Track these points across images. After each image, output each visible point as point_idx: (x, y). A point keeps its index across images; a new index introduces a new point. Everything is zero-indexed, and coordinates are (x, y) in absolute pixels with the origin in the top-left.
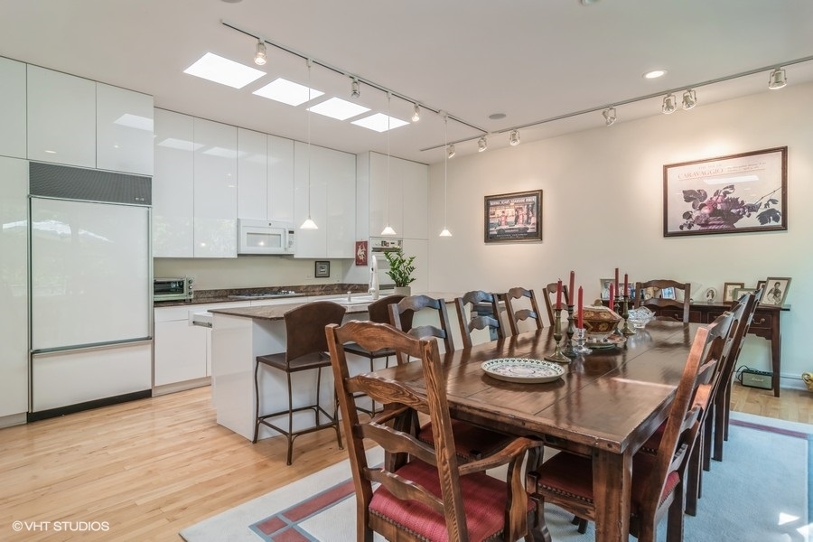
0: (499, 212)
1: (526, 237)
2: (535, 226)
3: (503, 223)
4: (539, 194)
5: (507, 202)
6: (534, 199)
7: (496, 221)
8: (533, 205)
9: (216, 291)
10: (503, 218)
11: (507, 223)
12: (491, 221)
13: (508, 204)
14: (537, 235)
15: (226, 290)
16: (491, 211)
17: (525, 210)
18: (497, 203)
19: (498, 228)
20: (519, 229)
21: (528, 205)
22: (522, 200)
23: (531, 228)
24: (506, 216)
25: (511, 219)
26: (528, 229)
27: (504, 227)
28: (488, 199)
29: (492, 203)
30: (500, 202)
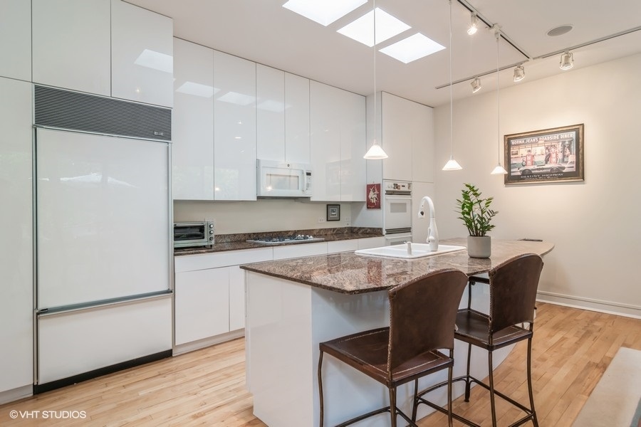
0: (523, 151)
1: (560, 177)
2: (574, 165)
3: (529, 162)
4: (579, 130)
5: (535, 139)
6: (573, 135)
7: (520, 161)
8: (570, 142)
9: (235, 235)
10: (529, 158)
11: (534, 163)
12: (513, 161)
13: (536, 142)
14: (578, 174)
15: (245, 234)
16: (513, 150)
17: (560, 147)
18: (520, 141)
19: (522, 169)
20: (552, 169)
21: (563, 142)
22: (556, 137)
23: (569, 166)
24: (533, 155)
25: (542, 159)
26: (564, 168)
27: (530, 167)
28: (509, 140)
29: (513, 142)
30: (525, 141)
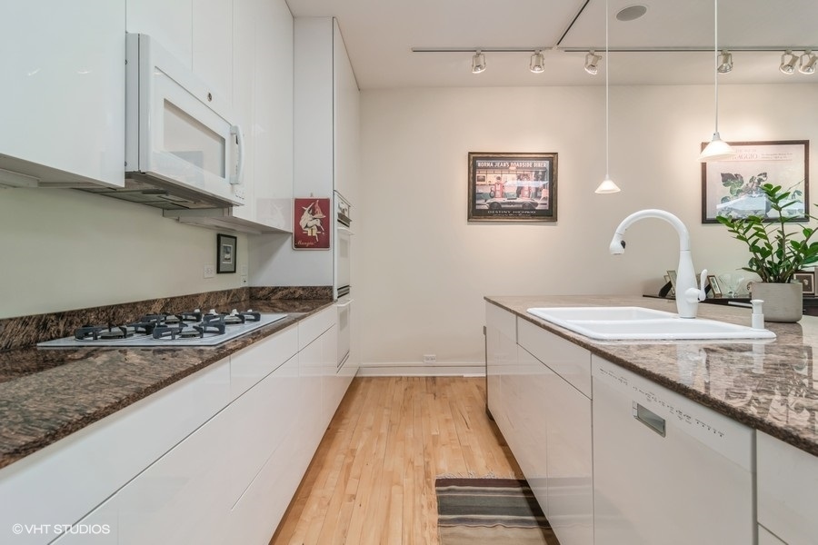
0: (491, 178)
1: (532, 216)
2: (547, 202)
3: (498, 193)
4: (552, 159)
5: (505, 164)
6: (546, 164)
7: (486, 190)
8: (544, 173)
10: (498, 188)
11: (504, 195)
12: (479, 190)
13: (507, 168)
14: (549, 214)
16: (480, 174)
17: (532, 177)
18: (488, 164)
19: (490, 201)
20: (524, 204)
21: (537, 172)
22: (529, 164)
23: (541, 204)
25: (513, 191)
26: (537, 204)
27: (499, 200)
28: (475, 159)
29: (480, 164)
30: (494, 164)
